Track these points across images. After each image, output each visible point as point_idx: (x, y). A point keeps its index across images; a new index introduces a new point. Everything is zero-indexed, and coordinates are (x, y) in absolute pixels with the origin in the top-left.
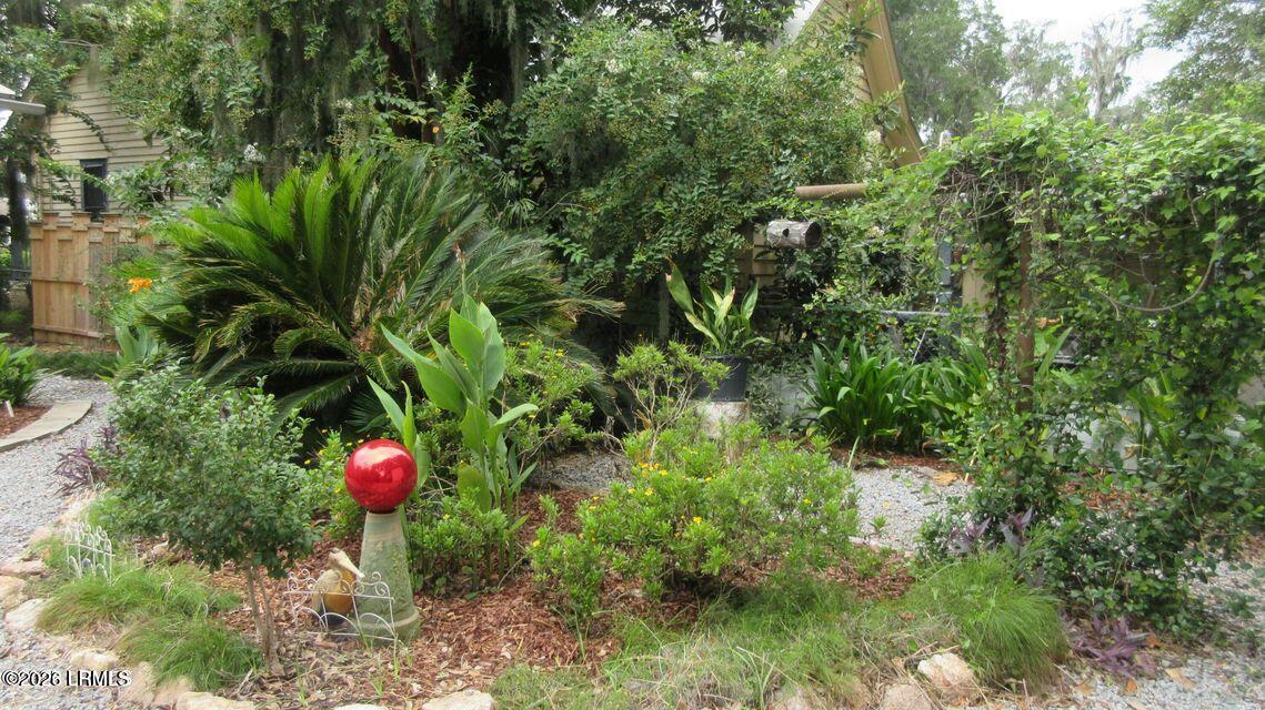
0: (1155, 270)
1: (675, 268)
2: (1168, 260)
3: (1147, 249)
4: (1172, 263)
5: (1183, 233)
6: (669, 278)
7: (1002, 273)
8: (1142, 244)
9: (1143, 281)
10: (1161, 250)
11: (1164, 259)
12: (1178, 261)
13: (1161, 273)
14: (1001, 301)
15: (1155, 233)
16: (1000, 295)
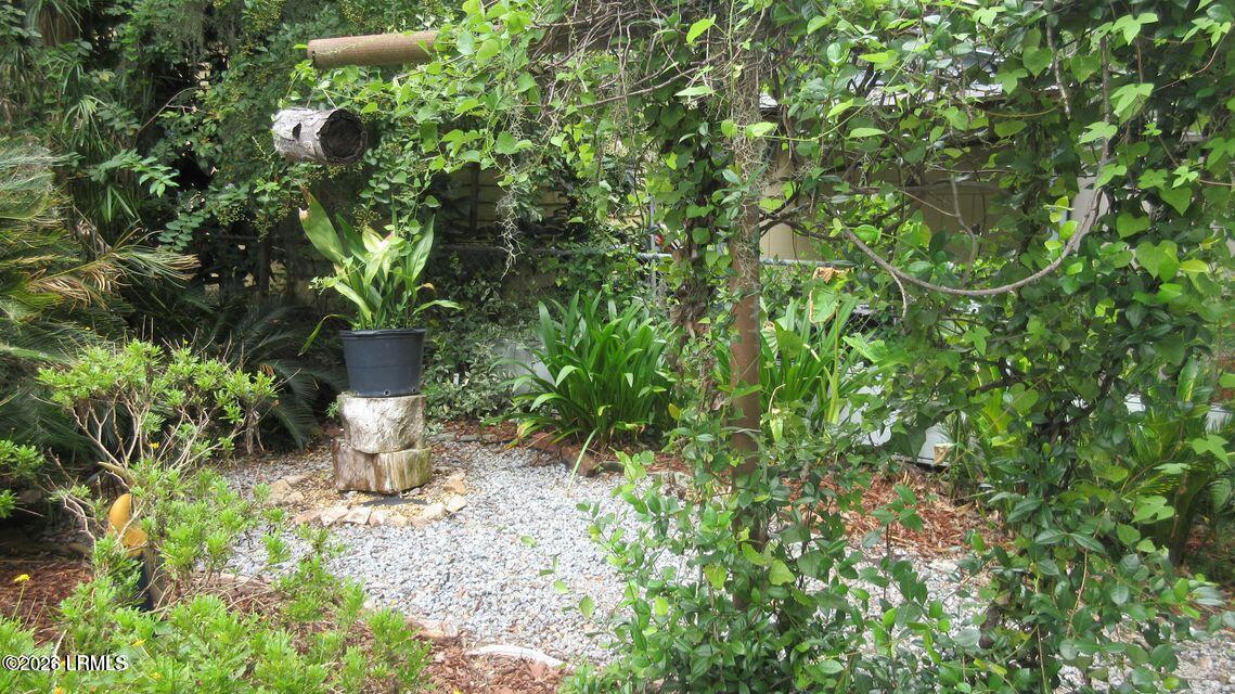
0: (980, 206)
1: (311, 199)
2: (1005, 184)
3: (964, 163)
4: (1012, 189)
5: (1033, 126)
6: (303, 214)
7: (694, 211)
8: (955, 153)
9: (955, 227)
10: (991, 164)
11: (996, 180)
12: (1024, 185)
13: (991, 211)
14: (699, 263)
15: (979, 130)
16: (695, 255)
